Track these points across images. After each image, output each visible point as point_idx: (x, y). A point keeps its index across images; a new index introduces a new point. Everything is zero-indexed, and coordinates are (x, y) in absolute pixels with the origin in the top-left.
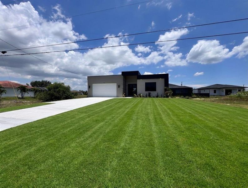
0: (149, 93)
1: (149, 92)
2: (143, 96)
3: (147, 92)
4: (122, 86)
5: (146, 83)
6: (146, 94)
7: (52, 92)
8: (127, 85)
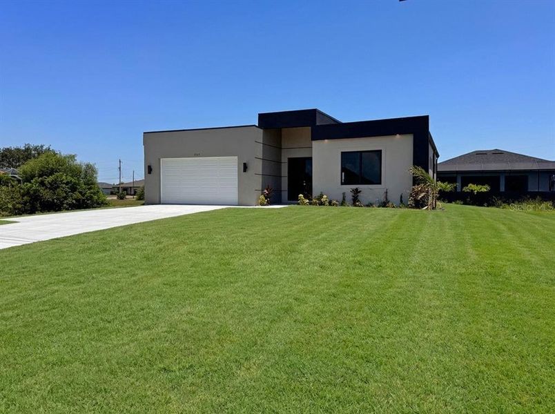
0: (356, 192)
1: (354, 187)
2: (330, 203)
3: (349, 188)
4: (257, 167)
5: (343, 154)
6: (344, 194)
7: (34, 185)
8: (285, 160)
